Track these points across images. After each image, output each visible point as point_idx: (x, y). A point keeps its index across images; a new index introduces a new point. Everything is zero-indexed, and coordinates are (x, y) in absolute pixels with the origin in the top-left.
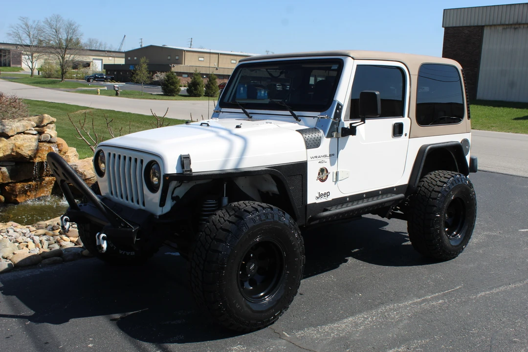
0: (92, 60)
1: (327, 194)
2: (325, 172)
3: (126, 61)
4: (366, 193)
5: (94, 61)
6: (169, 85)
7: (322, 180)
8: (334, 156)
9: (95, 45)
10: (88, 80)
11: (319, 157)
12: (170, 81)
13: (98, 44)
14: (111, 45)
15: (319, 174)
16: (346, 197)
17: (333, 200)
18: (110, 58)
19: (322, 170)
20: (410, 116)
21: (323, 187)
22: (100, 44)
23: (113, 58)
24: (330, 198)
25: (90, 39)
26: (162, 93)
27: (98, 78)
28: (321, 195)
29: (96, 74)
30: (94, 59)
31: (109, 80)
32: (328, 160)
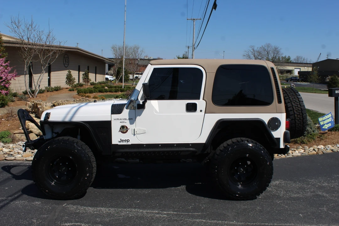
0: (293, 69)
1: (128, 141)
2: (125, 128)
3: (312, 69)
4: (161, 144)
5: (295, 69)
6: (332, 84)
7: (123, 132)
8: (132, 120)
9: (300, 60)
10: (287, 81)
11: (120, 119)
12: (333, 82)
13: (302, 59)
14: (311, 60)
15: (120, 128)
16: (143, 145)
17: (132, 144)
18: (306, 68)
19: (123, 127)
20: (205, 99)
21: (124, 137)
22: (304, 60)
23: (307, 68)
24: (130, 143)
25: (297, 56)
26: (328, 89)
27: (293, 79)
28: (122, 141)
29: (293, 77)
30: (295, 68)
31: (300, 81)
32: (128, 121)
